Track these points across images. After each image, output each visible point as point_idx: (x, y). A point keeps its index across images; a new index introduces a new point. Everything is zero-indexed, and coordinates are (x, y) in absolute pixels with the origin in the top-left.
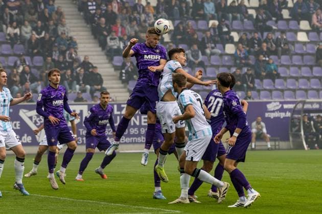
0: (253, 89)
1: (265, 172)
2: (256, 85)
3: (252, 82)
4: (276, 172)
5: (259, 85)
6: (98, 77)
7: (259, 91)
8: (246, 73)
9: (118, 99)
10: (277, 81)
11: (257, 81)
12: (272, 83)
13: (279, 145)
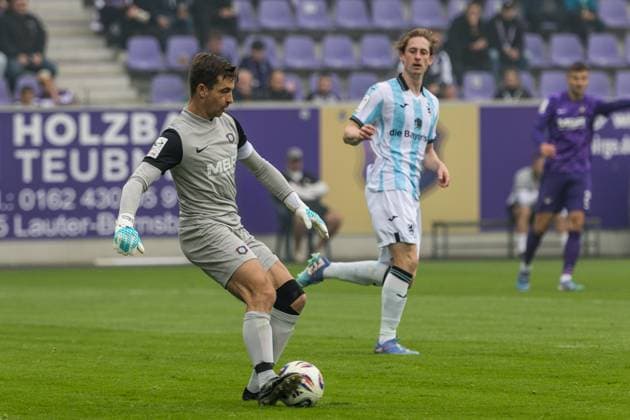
0: (520, 64)
1: (540, 329)
2: (528, 54)
3: (518, 43)
4: (572, 329)
5: (537, 52)
6: (31, 25)
7: (537, 72)
8: (499, 17)
9: (94, 95)
10: (595, 40)
11: (531, 40)
12: (580, 48)
13: (596, 244)
